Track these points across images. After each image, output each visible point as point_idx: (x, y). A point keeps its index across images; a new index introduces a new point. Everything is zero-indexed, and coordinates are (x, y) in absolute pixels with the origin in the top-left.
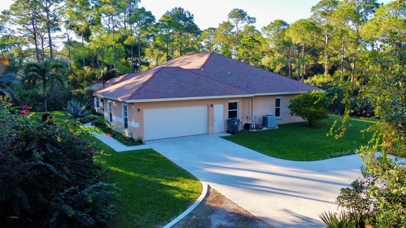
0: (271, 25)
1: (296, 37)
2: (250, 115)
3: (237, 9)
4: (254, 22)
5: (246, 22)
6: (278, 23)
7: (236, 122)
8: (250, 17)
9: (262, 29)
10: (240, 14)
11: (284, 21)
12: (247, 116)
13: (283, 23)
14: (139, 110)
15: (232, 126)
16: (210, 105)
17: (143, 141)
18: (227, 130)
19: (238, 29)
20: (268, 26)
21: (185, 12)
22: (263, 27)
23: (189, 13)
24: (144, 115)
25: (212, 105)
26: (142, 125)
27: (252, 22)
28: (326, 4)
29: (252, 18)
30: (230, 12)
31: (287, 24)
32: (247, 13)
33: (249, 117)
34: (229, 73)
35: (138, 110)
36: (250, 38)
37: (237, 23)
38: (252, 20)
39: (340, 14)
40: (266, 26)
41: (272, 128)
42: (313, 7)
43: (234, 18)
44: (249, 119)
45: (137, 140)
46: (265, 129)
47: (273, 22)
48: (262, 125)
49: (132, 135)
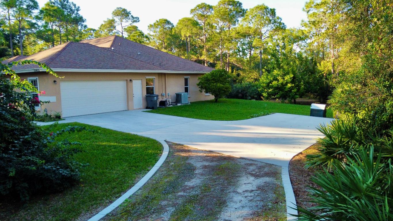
0: (157, 23)
1: (185, 31)
2: (164, 93)
3: (121, 8)
4: (138, 21)
5: (130, 21)
6: (164, 21)
7: (155, 97)
8: (134, 16)
9: (148, 26)
10: (124, 14)
11: (169, 20)
12: (162, 94)
13: (167, 22)
14: (55, 81)
15: (152, 101)
16: (129, 80)
17: (61, 117)
18: (146, 106)
19: (122, 27)
20: (155, 24)
21: (70, 3)
22: (149, 25)
23: (75, 5)
24: (61, 88)
25: (131, 80)
26: (59, 99)
27: (136, 21)
28: (202, 8)
29: (136, 18)
30: (114, 10)
31: (170, 23)
32: (130, 13)
33: (163, 95)
34: (140, 53)
35: (54, 83)
36: (139, 33)
37: (122, 21)
38: (136, 20)
39: (218, 15)
40: (152, 24)
41: (186, 104)
42: (192, 10)
43: (118, 17)
44: (163, 97)
45: (54, 117)
46: (179, 105)
47: (158, 20)
48: (175, 102)
49: (46, 112)
